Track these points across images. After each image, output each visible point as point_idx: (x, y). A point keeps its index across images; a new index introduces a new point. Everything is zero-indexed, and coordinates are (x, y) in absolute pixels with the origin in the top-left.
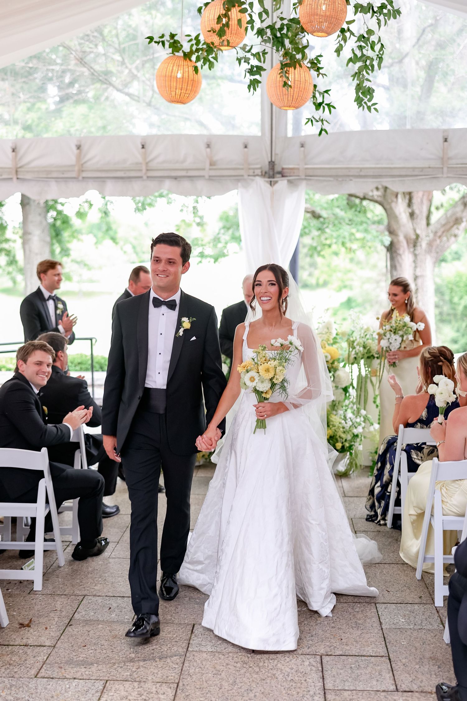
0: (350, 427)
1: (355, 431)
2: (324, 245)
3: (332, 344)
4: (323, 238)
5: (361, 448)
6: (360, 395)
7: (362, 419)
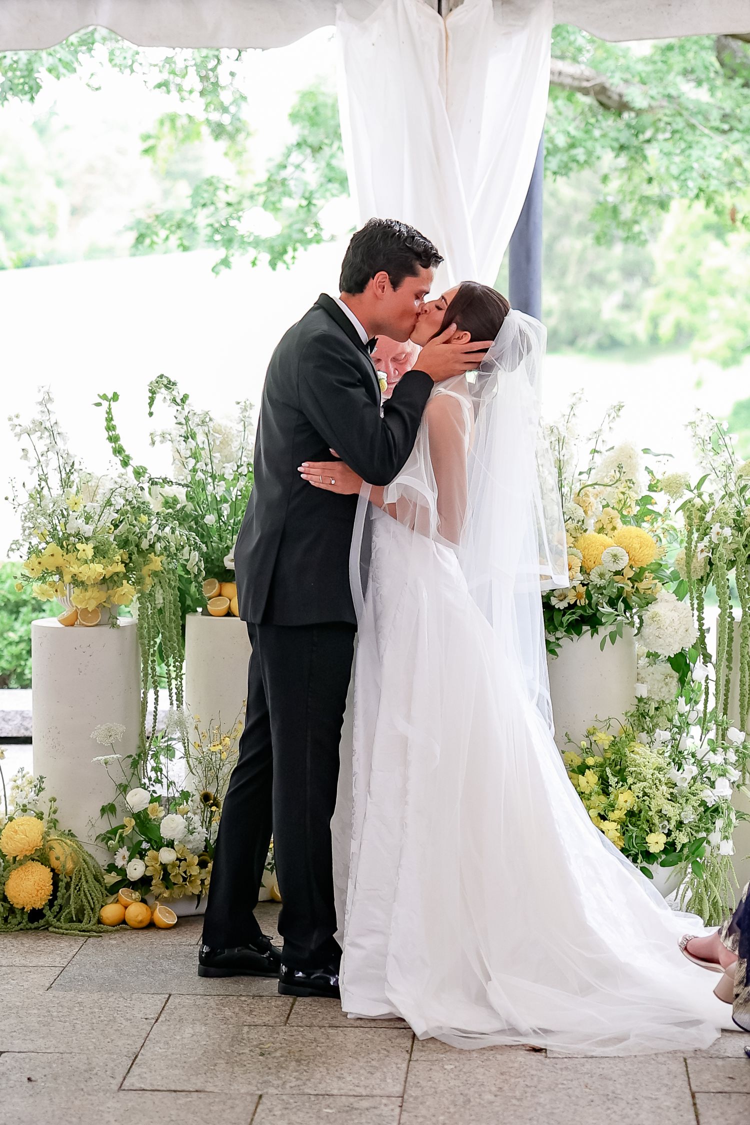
0: (694, 779)
1: (710, 796)
2: (645, 200)
3: (638, 520)
4: (639, 176)
5: (727, 848)
6: (728, 682)
7: (732, 757)
